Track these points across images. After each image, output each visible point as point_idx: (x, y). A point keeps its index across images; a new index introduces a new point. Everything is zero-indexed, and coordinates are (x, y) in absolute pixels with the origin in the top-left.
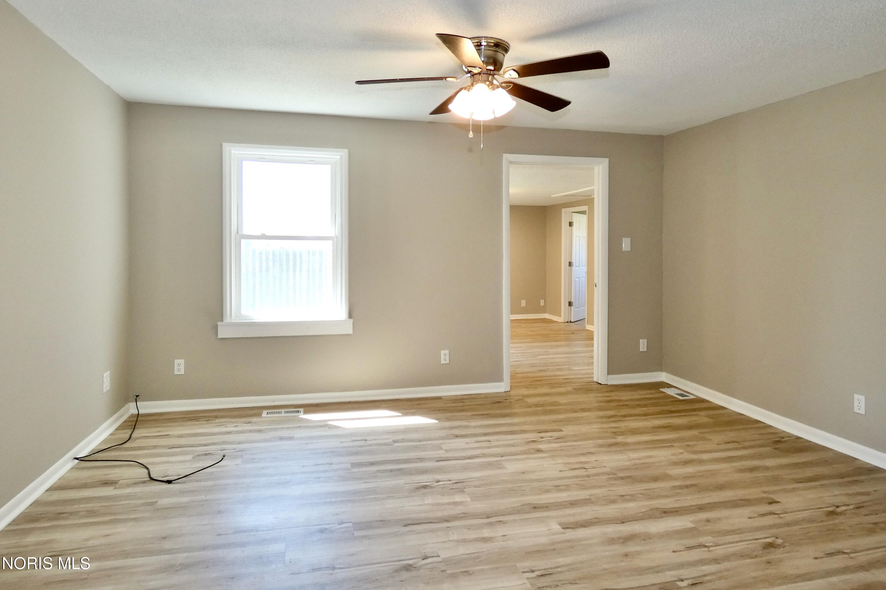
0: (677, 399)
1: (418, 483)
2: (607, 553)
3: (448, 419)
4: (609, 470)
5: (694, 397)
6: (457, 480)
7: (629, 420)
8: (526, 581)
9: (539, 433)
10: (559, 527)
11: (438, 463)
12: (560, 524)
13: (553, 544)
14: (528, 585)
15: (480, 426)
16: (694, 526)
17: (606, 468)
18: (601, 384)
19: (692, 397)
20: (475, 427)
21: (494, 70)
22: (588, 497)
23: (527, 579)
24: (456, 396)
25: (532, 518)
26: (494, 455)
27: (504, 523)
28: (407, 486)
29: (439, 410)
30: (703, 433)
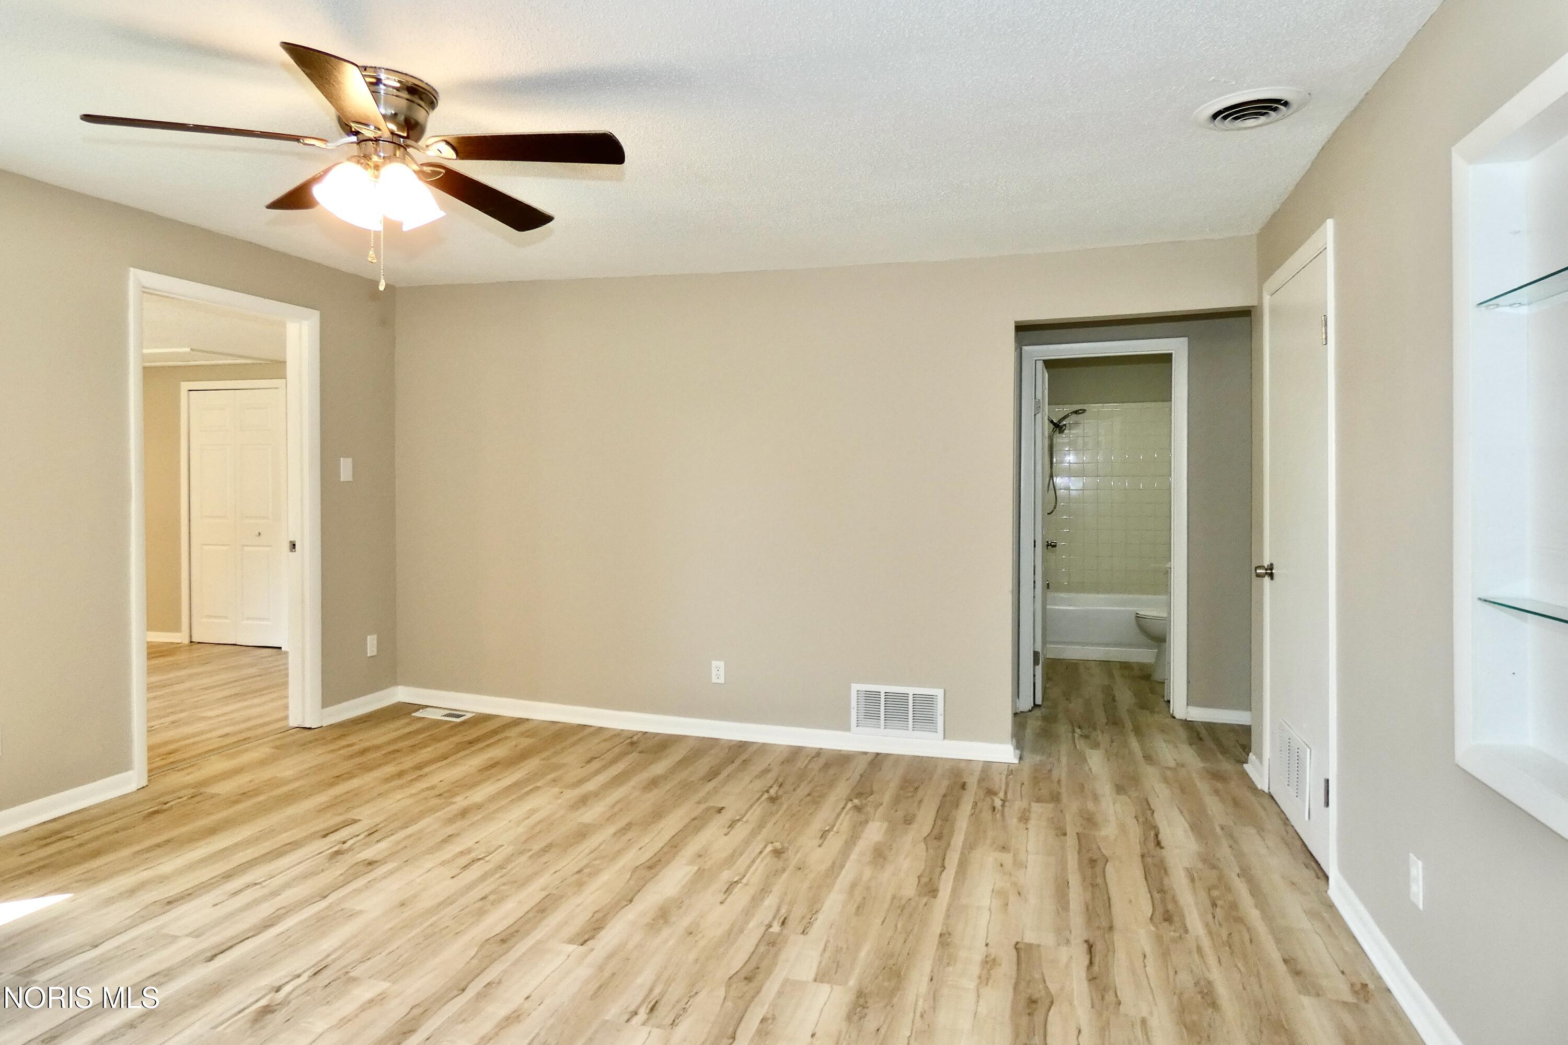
0: (452, 724)
1: (240, 1012)
2: (671, 943)
3: (92, 880)
4: (511, 848)
5: (472, 715)
6: (308, 969)
7: (431, 772)
8: (647, 1029)
9: (325, 836)
10: (575, 946)
11: (212, 963)
12: (571, 941)
13: (601, 968)
14: (656, 1031)
15: (192, 867)
16: (696, 868)
17: (503, 847)
18: (310, 728)
19: (469, 716)
20: (180, 872)
21: (407, 137)
22: (544, 894)
23: (644, 1024)
24: (26, 830)
25: (524, 954)
26: (306, 901)
27: (500, 982)
28: (226, 1028)
29: (30, 873)
30: (548, 758)
